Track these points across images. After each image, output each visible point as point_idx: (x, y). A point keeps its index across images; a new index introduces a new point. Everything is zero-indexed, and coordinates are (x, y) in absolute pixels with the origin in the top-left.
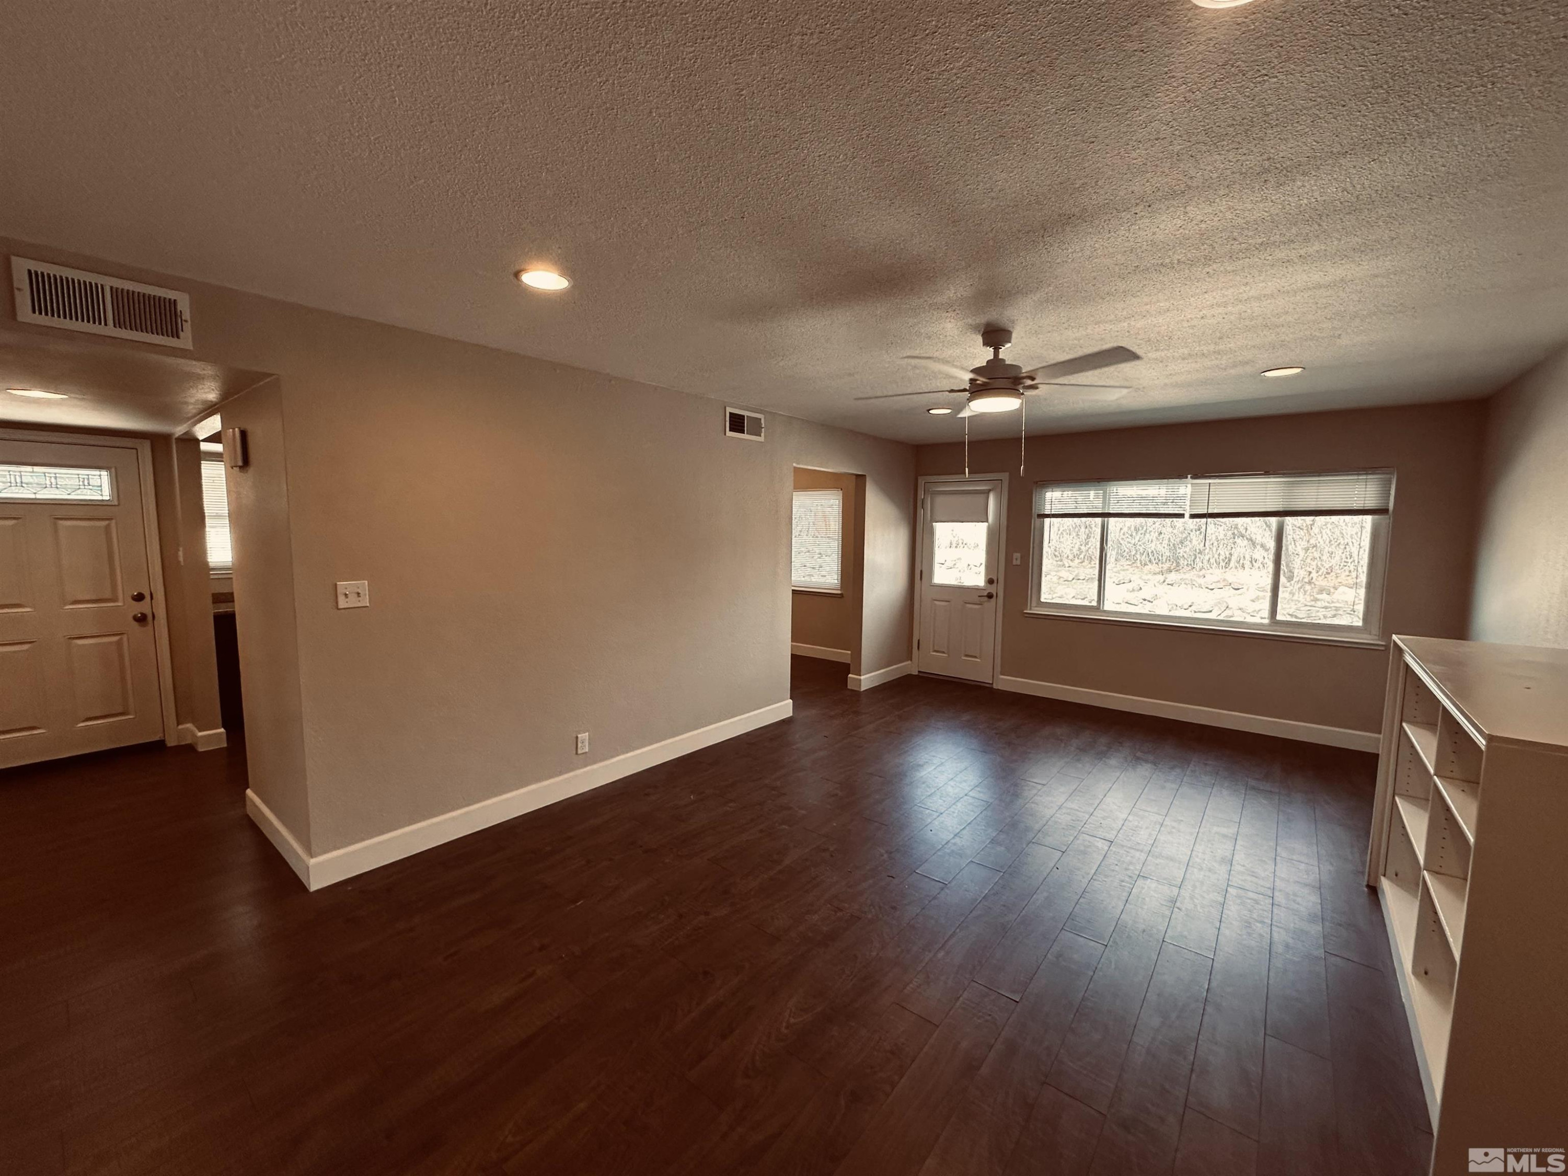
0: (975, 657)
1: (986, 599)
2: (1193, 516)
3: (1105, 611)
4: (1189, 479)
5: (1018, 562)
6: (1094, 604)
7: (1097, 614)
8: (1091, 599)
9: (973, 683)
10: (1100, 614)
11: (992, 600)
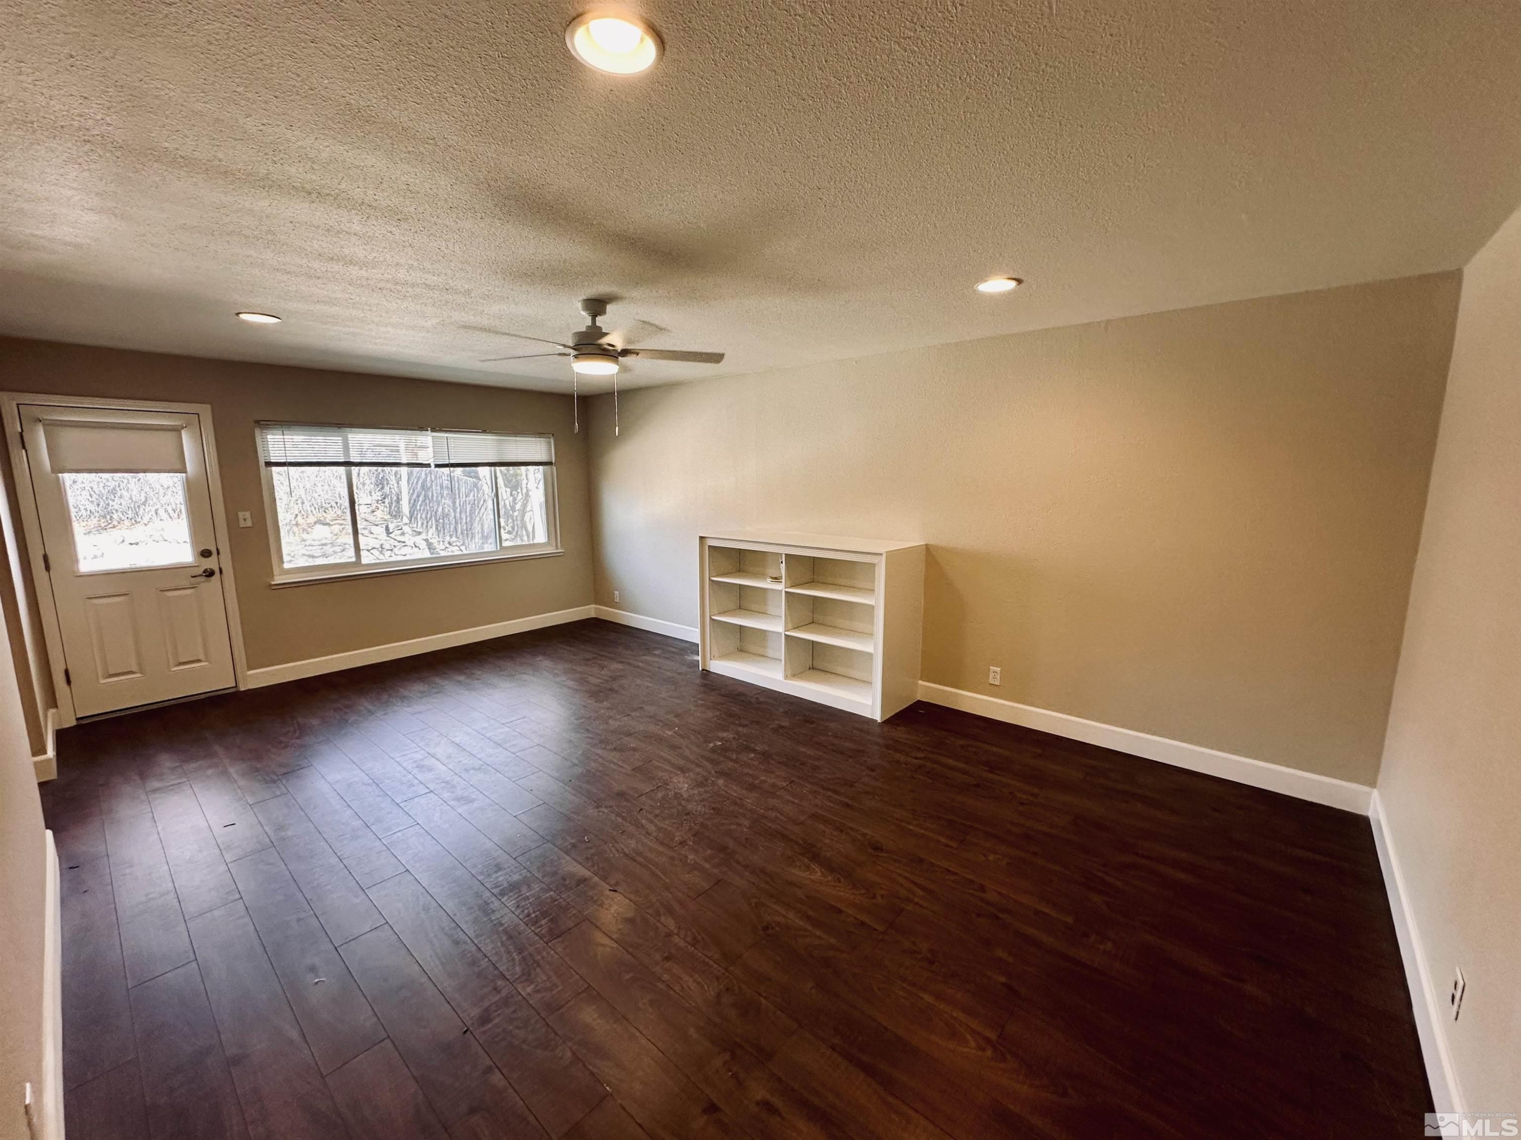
0: (199, 661)
1: (204, 579)
2: (437, 466)
3: (364, 565)
4: (429, 432)
5: (249, 523)
6: (354, 559)
7: (358, 569)
8: (349, 556)
9: (203, 697)
10: (361, 568)
11: (213, 578)
